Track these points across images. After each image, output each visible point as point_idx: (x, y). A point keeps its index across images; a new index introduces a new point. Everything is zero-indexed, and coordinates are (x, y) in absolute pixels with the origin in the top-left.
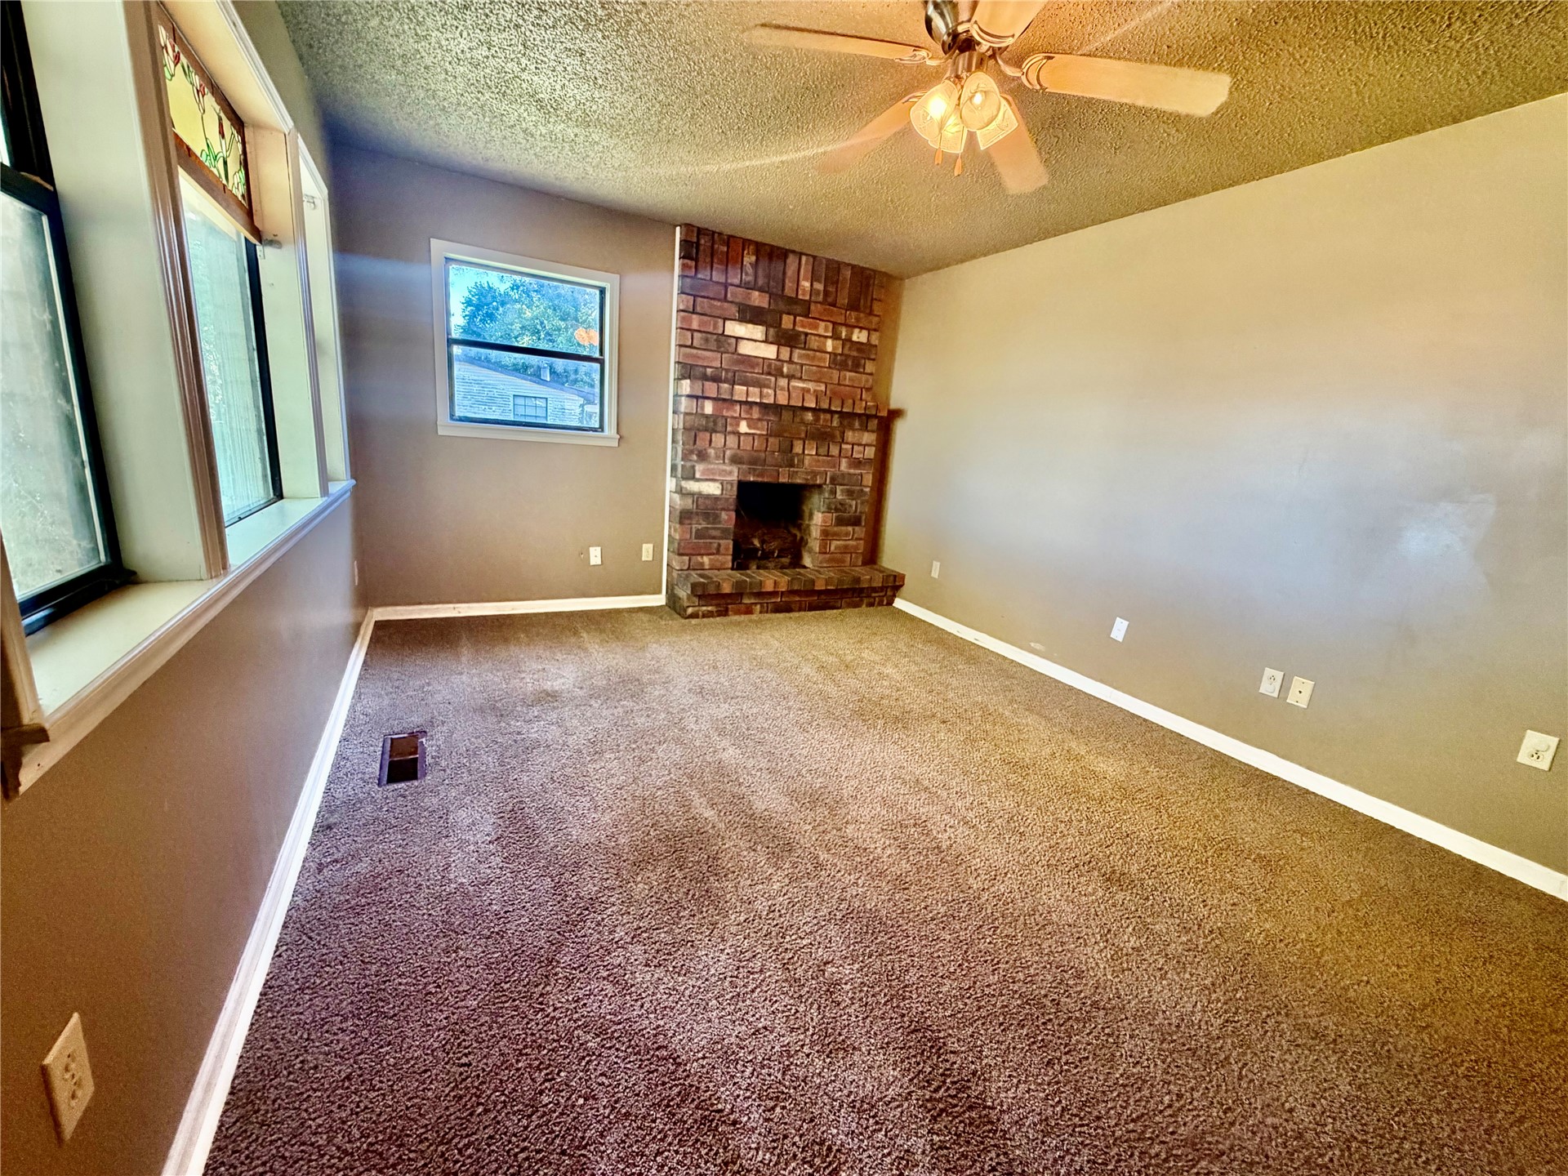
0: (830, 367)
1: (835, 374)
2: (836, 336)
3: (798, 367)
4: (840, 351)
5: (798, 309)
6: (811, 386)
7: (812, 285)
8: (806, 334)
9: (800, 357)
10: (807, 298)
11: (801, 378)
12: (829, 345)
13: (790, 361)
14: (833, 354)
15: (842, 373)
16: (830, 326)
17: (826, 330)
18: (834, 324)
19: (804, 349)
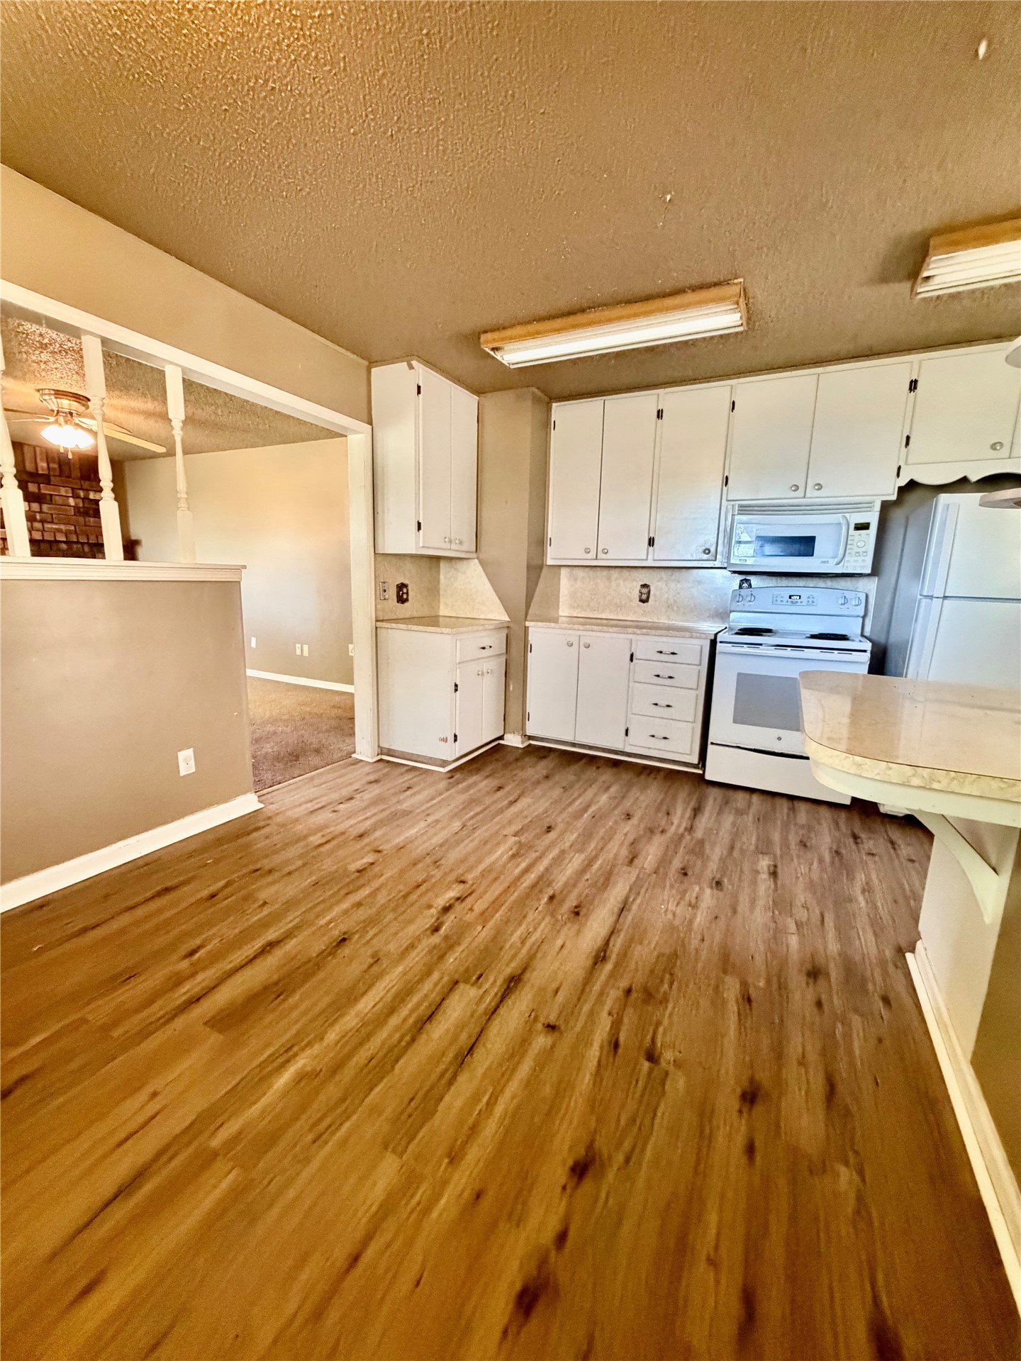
0: (75, 515)
1: (81, 519)
2: (75, 496)
3: (50, 516)
4: (81, 505)
5: (40, 480)
6: (63, 527)
7: (48, 465)
8: (51, 495)
9: (49, 509)
10: (46, 472)
11: (52, 522)
12: (72, 502)
13: (41, 512)
14: (76, 507)
15: (87, 519)
16: (70, 491)
17: (66, 492)
18: (73, 489)
19: (51, 504)
